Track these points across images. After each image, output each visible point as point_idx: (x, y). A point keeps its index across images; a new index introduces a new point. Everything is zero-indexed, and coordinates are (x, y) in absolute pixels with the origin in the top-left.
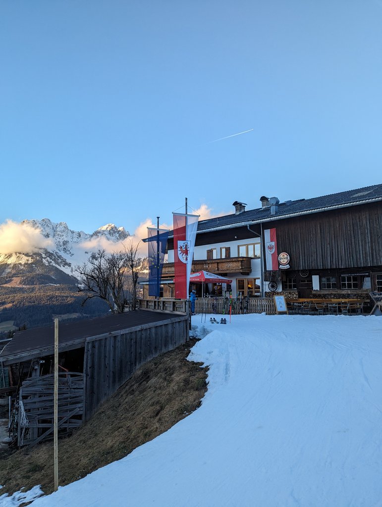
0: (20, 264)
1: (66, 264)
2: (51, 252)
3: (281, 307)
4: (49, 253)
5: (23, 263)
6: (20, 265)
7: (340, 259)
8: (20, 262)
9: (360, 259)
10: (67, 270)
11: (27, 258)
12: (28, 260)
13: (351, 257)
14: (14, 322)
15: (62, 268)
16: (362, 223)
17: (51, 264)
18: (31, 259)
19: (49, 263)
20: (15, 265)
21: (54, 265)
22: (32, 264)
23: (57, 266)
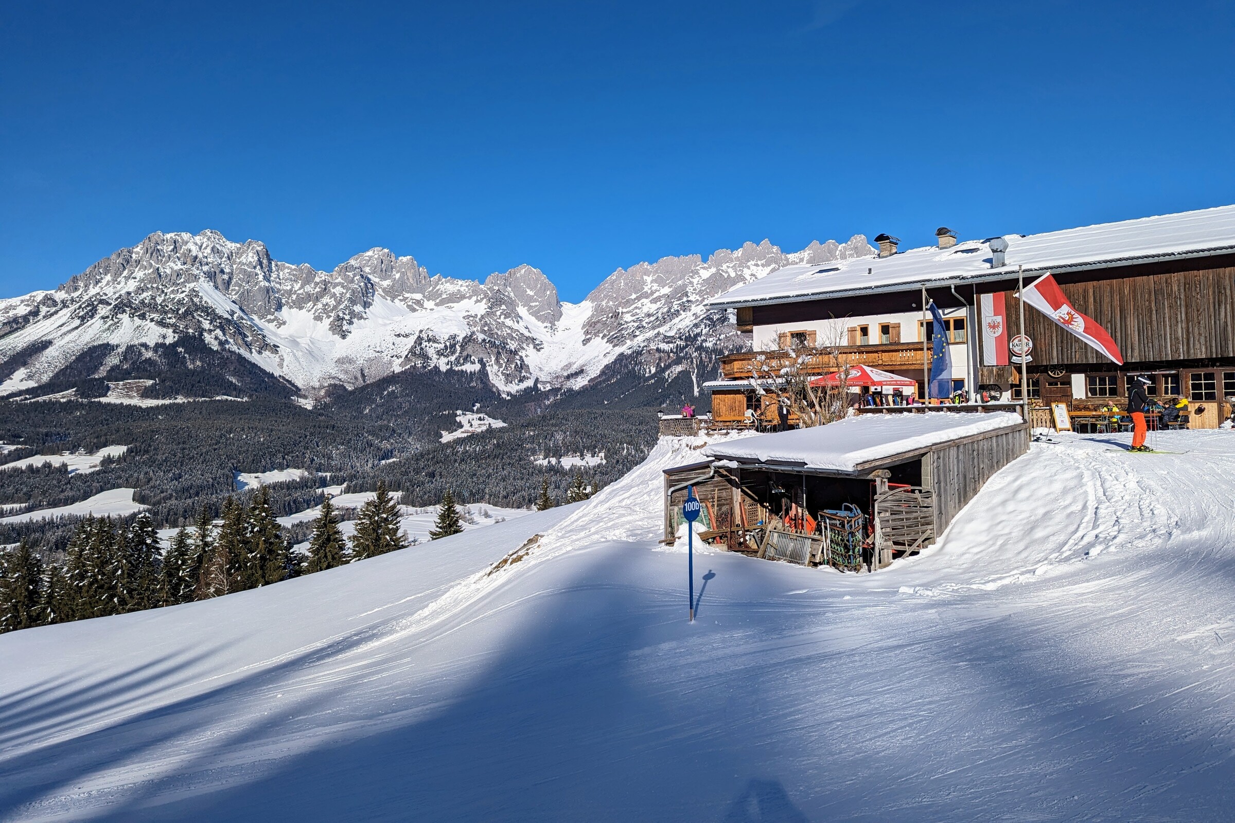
0: (145, 345)
1: (265, 346)
2: (226, 316)
3: (1062, 421)
4: (220, 317)
5: (152, 344)
6: (143, 350)
7: (1129, 346)
8: (143, 340)
9: (1166, 347)
10: (265, 361)
11: (164, 331)
12: (164, 337)
13: (1150, 345)
14: (135, 493)
15: (254, 357)
16: (1172, 289)
17: (227, 346)
18: (174, 332)
19: (221, 343)
20: (130, 348)
21: (234, 348)
22: (174, 345)
23: (243, 352)
